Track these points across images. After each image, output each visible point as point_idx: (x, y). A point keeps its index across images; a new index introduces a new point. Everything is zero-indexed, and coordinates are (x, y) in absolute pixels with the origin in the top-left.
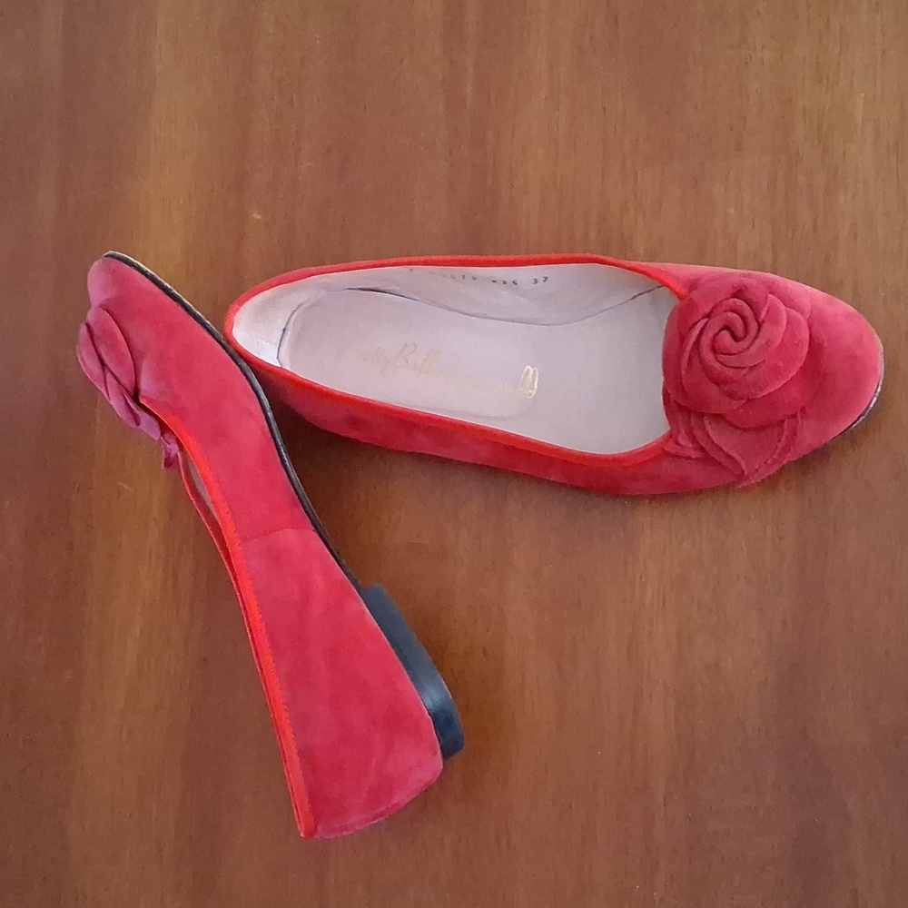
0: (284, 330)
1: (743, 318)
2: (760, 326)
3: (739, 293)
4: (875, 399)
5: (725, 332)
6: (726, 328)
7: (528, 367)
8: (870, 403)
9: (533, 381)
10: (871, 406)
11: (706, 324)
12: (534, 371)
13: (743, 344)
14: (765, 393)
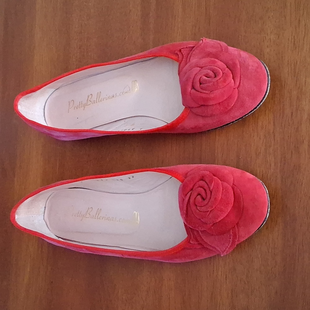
0: (45, 207)
1: (205, 190)
2: (211, 192)
3: (202, 179)
4: (268, 214)
5: (199, 197)
6: (199, 194)
7: (135, 212)
8: (266, 216)
9: (138, 217)
10: (267, 217)
11: (191, 194)
12: (137, 214)
13: (206, 202)
14: (219, 220)
